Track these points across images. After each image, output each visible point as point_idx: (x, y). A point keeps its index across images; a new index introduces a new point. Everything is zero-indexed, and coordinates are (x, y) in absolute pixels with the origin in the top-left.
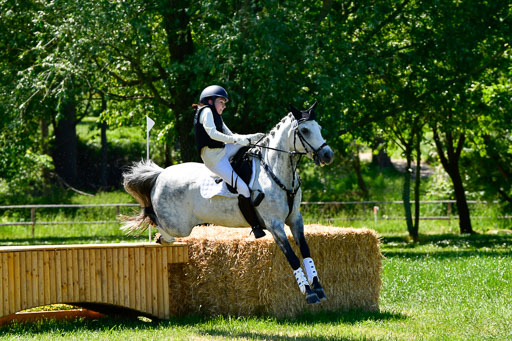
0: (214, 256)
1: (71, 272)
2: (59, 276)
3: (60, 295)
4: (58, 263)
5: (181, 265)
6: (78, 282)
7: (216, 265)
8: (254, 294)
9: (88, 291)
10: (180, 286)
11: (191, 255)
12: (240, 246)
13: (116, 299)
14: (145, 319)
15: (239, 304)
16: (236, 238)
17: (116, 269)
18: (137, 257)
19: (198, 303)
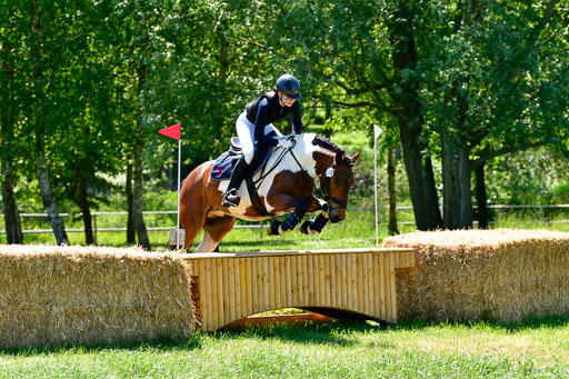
0: (440, 260)
1: (300, 276)
2: (289, 280)
3: (290, 299)
4: (288, 268)
5: (408, 270)
6: (308, 287)
7: (443, 270)
8: (480, 298)
9: (318, 294)
10: (407, 290)
11: (417, 260)
12: (466, 251)
13: (345, 303)
15: (465, 308)
16: (462, 243)
17: (344, 274)
18: (365, 263)
19: (424, 307)
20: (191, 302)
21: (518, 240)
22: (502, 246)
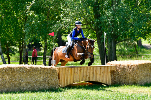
0: (122, 68)
1: (86, 73)
2: (83, 74)
3: (83, 79)
4: (83, 70)
5: (114, 71)
6: (88, 76)
7: (123, 71)
8: (133, 79)
9: (90, 78)
10: (113, 76)
11: (116, 68)
12: (129, 66)
13: (97, 80)
14: (104, 85)
15: (129, 81)
16: (128, 64)
17: (97, 72)
18: (103, 69)
19: (118, 81)
20: (58, 80)
21: (143, 63)
22: (139, 65)
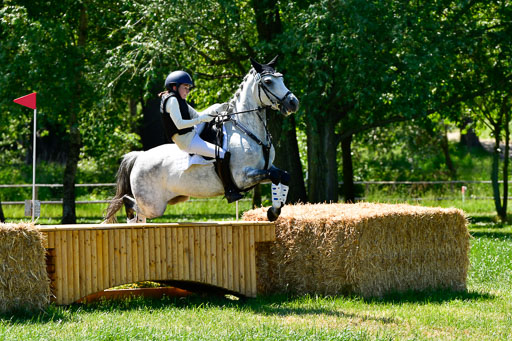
0: (301, 234)
1: (159, 249)
2: (147, 253)
3: (148, 272)
4: (146, 241)
5: (268, 244)
6: (166, 260)
7: (303, 244)
8: (341, 273)
9: (176, 268)
10: (267, 264)
11: (278, 234)
12: (328, 225)
13: (204, 276)
14: (232, 297)
15: (326, 283)
16: (323, 216)
17: (203, 247)
18: (225, 235)
19: (285, 282)
20: (45, 274)
21: (380, 214)
22: (364, 220)
